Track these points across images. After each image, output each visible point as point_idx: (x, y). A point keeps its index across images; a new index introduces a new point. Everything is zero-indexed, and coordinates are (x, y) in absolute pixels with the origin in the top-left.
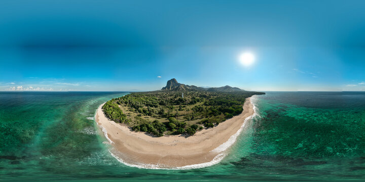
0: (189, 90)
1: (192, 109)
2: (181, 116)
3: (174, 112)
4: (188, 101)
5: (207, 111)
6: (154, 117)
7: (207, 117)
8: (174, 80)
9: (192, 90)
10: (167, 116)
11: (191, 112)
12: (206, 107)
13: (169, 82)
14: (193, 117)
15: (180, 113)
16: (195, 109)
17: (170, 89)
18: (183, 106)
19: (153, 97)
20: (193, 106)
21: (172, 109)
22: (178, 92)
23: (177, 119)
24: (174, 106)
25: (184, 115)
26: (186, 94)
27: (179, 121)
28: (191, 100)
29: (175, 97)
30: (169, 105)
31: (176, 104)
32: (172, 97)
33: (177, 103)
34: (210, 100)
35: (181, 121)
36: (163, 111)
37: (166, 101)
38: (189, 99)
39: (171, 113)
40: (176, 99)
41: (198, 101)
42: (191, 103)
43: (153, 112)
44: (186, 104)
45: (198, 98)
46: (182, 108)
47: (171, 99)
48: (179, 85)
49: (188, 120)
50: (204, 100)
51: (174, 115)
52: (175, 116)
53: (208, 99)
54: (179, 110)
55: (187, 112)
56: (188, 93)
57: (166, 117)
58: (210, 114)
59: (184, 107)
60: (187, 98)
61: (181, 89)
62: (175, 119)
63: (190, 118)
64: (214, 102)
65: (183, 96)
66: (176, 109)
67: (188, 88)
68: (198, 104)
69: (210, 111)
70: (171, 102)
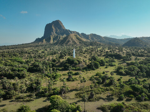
0: (86, 44)
1: (91, 79)
2: (71, 91)
3: (58, 85)
4: (83, 64)
5: (122, 86)
6: (18, 99)
7: (120, 99)
8: (57, 24)
9: (91, 44)
10: (47, 94)
11: (88, 83)
12: (119, 77)
13: (48, 28)
14: (92, 96)
15: (70, 85)
16: (96, 79)
17: (52, 42)
18: (74, 72)
19: (14, 58)
20: (91, 73)
21: (54, 78)
22: (65, 47)
23: (65, 98)
24: (59, 73)
25: (76, 90)
26: (80, 52)
27: (68, 102)
28: (88, 62)
29: (61, 57)
30: (49, 71)
31: (63, 70)
32: (54, 57)
33: (64, 67)
34: (128, 64)
35: (72, 101)
36: (38, 83)
37: (44, 63)
38: (85, 59)
39: (53, 87)
40: (61, 60)
41: (102, 64)
42: (89, 68)
43: (15, 89)
44: (79, 70)
45: (102, 58)
46: (74, 77)
47: (54, 61)
48: (68, 32)
49: (84, 100)
50: (117, 63)
51: (59, 89)
52: (60, 93)
53: (124, 61)
54: (68, 80)
55: (82, 84)
56: (84, 49)
57: (44, 96)
58: (128, 94)
59: (76, 74)
60: (82, 59)
61: (71, 42)
62: (60, 99)
63: (87, 96)
64: (137, 68)
65: (74, 54)
66: (62, 77)
67: (84, 40)
68: (101, 70)
69: (128, 88)
70: (53, 66)
